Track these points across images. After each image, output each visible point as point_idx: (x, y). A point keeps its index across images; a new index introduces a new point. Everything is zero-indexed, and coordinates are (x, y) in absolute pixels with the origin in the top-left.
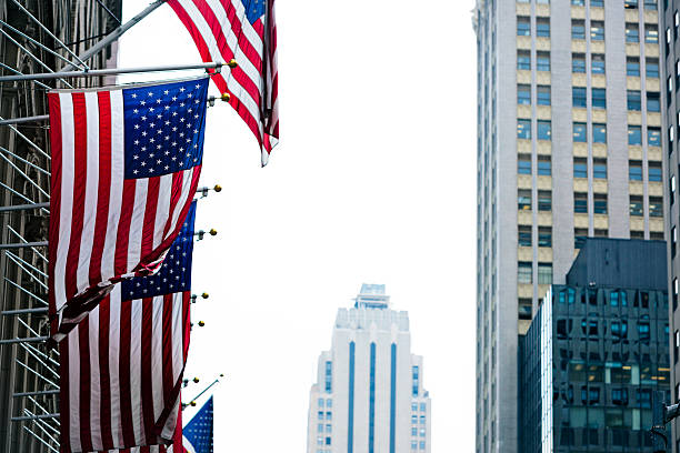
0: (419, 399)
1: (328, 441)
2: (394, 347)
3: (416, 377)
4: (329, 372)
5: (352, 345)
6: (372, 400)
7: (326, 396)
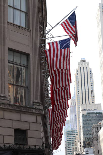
0: (91, 75)
1: (78, 82)
2: (87, 67)
3: (90, 71)
4: (77, 72)
5: (81, 68)
6: (84, 75)
7: (77, 75)
